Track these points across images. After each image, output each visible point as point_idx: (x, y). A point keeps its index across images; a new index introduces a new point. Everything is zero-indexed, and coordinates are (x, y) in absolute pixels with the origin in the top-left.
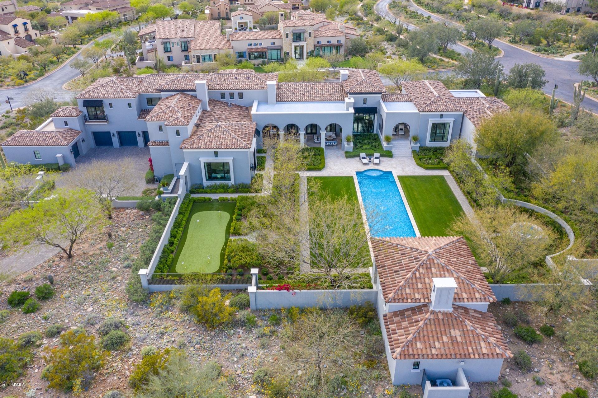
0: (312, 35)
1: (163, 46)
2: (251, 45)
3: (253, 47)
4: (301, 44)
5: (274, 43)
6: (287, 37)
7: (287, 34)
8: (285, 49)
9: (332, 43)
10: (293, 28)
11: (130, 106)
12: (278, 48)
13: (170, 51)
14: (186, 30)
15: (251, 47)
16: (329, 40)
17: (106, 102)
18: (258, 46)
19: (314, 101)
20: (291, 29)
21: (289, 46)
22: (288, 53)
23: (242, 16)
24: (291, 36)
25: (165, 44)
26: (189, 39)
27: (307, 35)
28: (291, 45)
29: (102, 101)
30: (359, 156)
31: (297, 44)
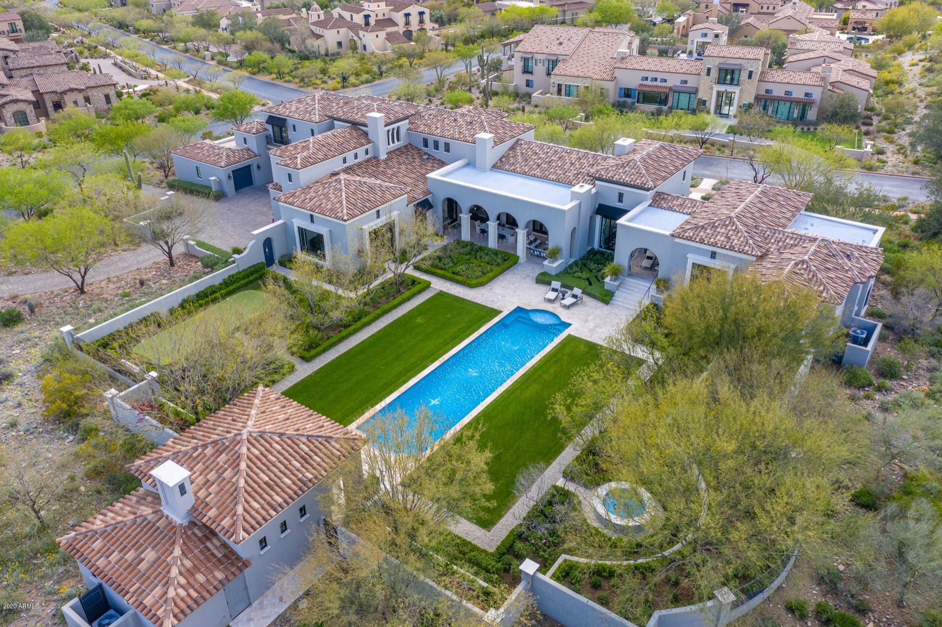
0: (756, 77)
1: (522, 64)
2: (647, 79)
3: (649, 83)
4: (730, 89)
5: (686, 82)
6: (708, 74)
7: (709, 70)
8: (701, 95)
9: (794, 95)
10: (721, 60)
12: (690, 90)
15: (645, 82)
16: (790, 90)
17: (290, 122)
18: (658, 83)
20: (718, 61)
21: (709, 91)
22: (704, 103)
23: (705, 31)
24: (714, 74)
25: (526, 60)
26: (560, 58)
27: (744, 75)
28: (712, 88)
29: (285, 120)
30: (549, 284)
31: (722, 88)
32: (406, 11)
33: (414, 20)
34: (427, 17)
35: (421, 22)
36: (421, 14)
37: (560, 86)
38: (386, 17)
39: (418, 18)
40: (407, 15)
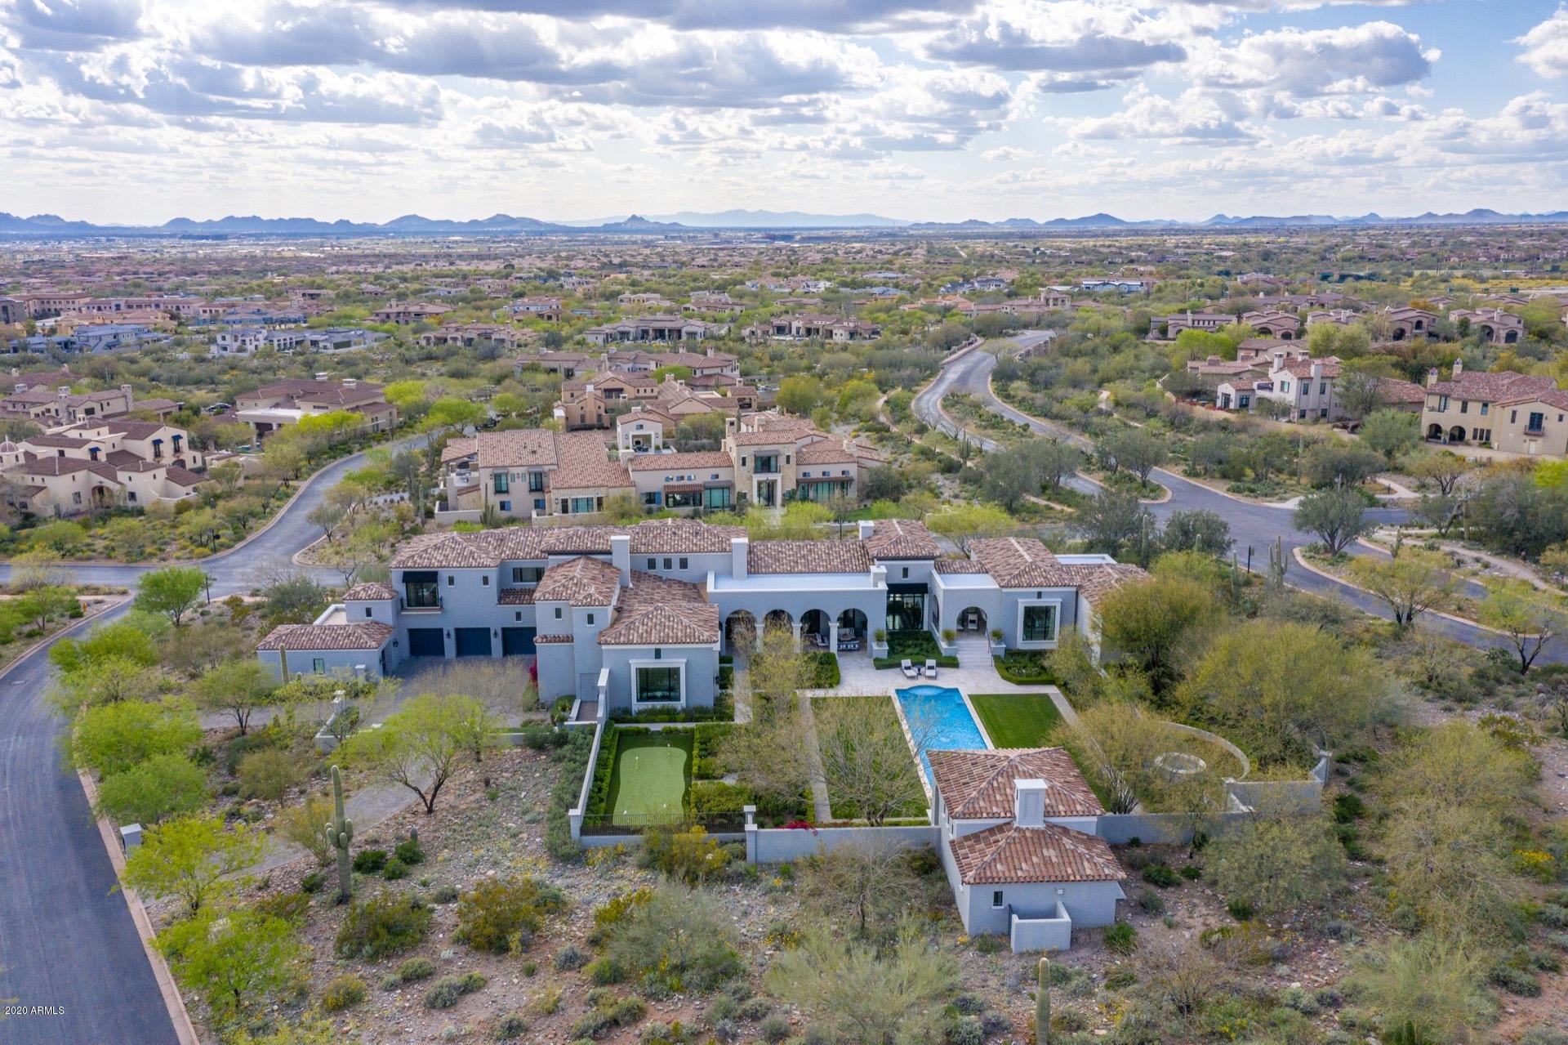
0: (793, 460)
1: (492, 482)
2: (671, 479)
3: (675, 483)
4: (771, 477)
5: (717, 476)
6: (744, 464)
7: (744, 459)
8: (740, 488)
9: (833, 475)
10: (756, 448)
11: (486, 581)
12: (725, 485)
13: (507, 492)
14: (539, 451)
15: (670, 483)
16: (826, 470)
17: (444, 575)
18: (685, 482)
19: (814, 572)
20: (753, 449)
21: (748, 482)
22: (742, 496)
23: (640, 422)
24: (750, 463)
25: (497, 477)
26: (546, 468)
27: (782, 461)
28: (751, 479)
29: (436, 573)
30: (899, 665)
31: (763, 477)
32: (155, 436)
33: (167, 448)
34: (184, 443)
35: (177, 450)
36: (176, 438)
37: (565, 502)
38: (117, 449)
39: (172, 446)
40: (157, 443)
